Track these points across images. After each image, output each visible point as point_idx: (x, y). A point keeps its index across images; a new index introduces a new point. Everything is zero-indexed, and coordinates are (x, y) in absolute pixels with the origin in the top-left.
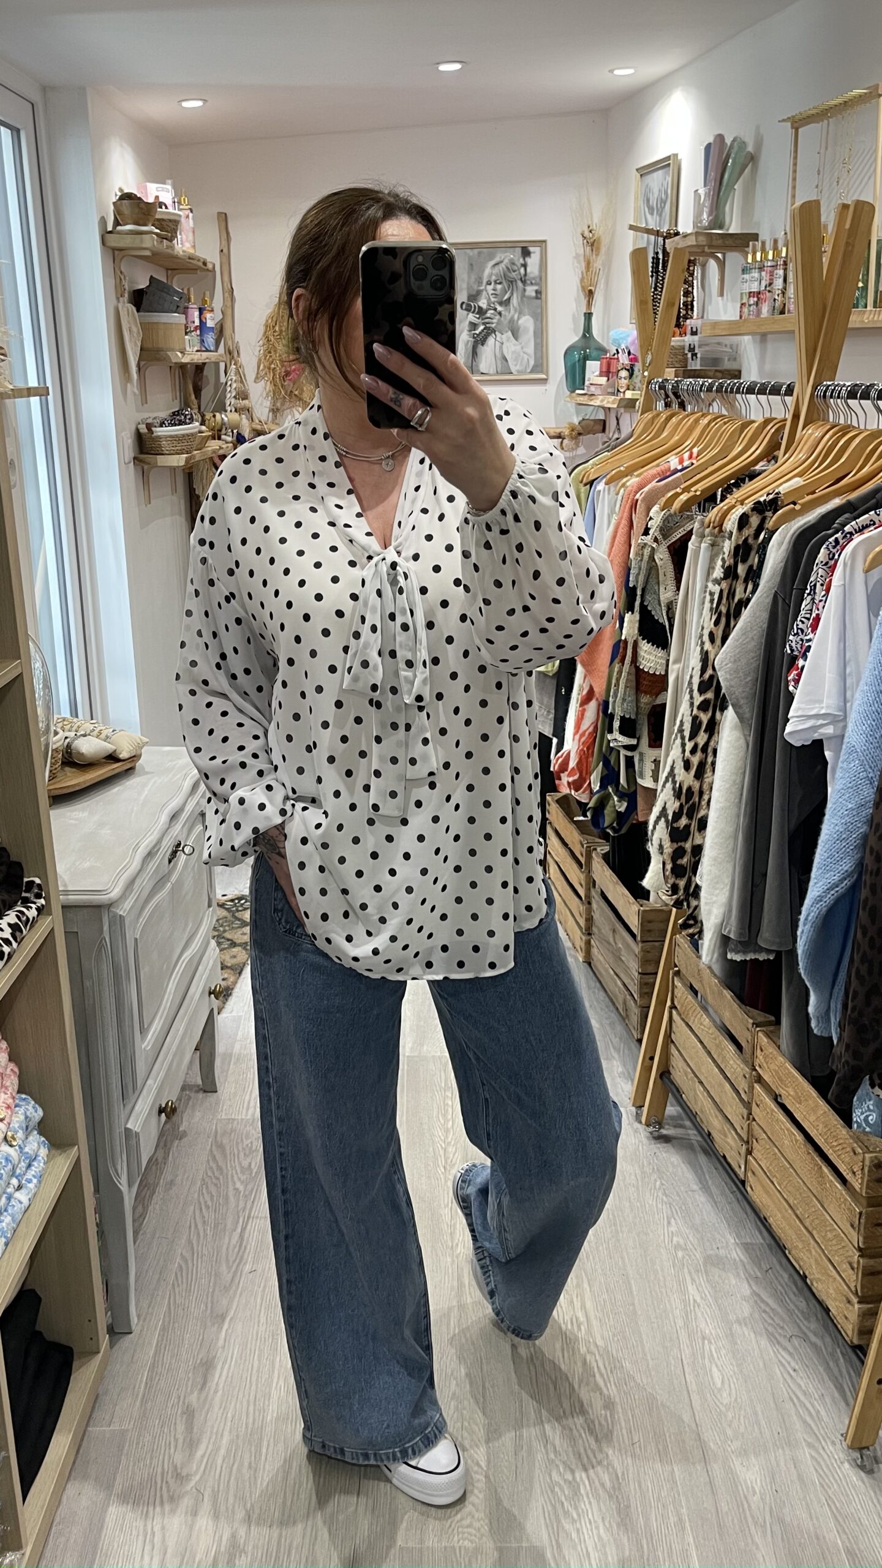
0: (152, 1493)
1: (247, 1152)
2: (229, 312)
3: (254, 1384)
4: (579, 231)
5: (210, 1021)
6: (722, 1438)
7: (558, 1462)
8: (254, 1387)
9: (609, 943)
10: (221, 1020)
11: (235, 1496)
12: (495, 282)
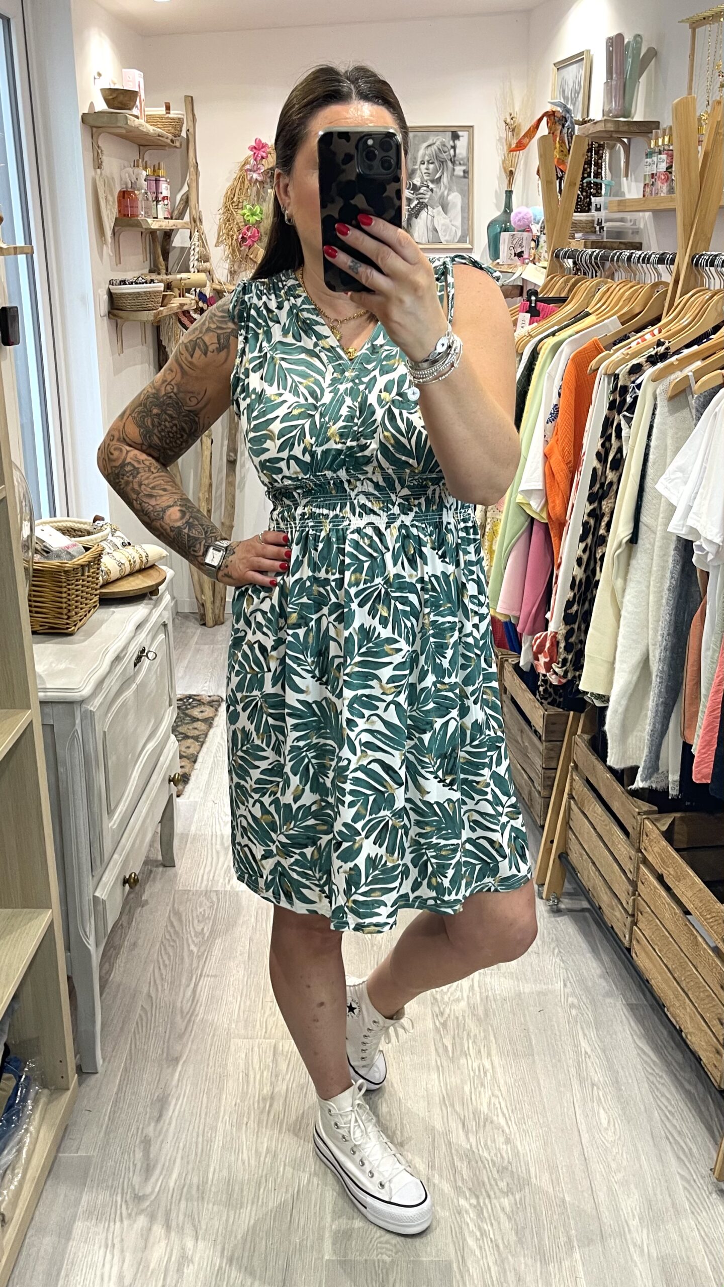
0: (113, 1210)
1: (200, 918)
2: (194, 185)
3: (203, 1116)
4: (503, 119)
5: (170, 806)
6: (607, 1170)
7: (465, 1189)
8: (202, 1120)
9: (517, 742)
10: (179, 802)
11: (185, 1215)
12: (428, 162)
